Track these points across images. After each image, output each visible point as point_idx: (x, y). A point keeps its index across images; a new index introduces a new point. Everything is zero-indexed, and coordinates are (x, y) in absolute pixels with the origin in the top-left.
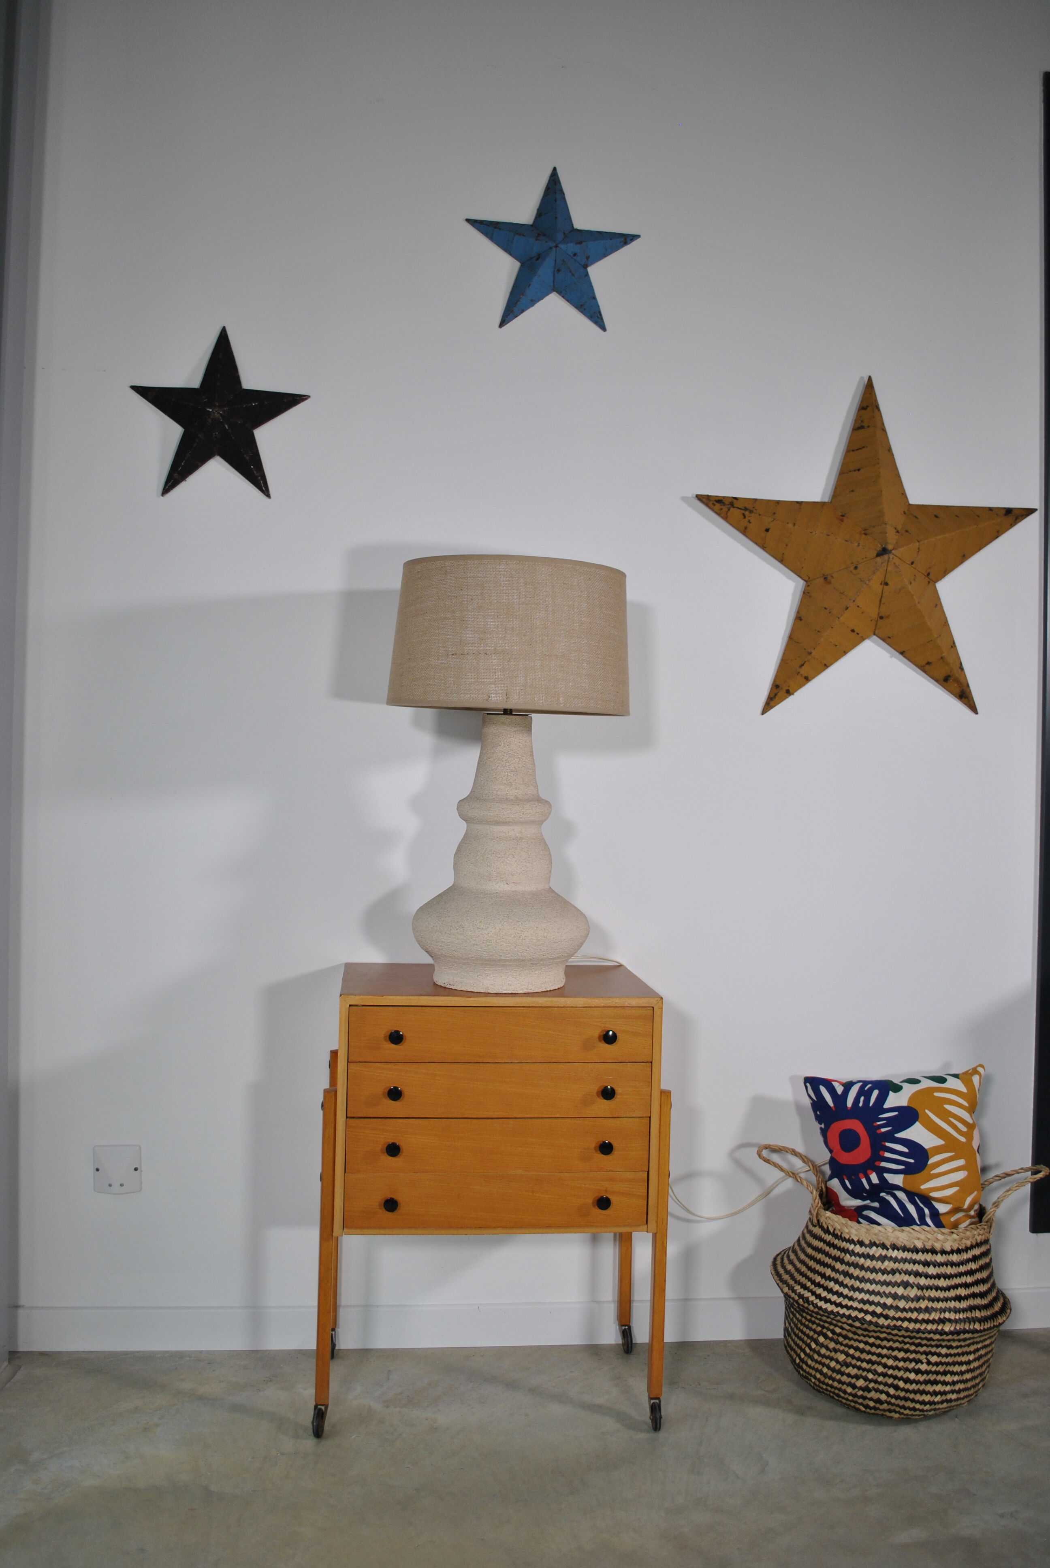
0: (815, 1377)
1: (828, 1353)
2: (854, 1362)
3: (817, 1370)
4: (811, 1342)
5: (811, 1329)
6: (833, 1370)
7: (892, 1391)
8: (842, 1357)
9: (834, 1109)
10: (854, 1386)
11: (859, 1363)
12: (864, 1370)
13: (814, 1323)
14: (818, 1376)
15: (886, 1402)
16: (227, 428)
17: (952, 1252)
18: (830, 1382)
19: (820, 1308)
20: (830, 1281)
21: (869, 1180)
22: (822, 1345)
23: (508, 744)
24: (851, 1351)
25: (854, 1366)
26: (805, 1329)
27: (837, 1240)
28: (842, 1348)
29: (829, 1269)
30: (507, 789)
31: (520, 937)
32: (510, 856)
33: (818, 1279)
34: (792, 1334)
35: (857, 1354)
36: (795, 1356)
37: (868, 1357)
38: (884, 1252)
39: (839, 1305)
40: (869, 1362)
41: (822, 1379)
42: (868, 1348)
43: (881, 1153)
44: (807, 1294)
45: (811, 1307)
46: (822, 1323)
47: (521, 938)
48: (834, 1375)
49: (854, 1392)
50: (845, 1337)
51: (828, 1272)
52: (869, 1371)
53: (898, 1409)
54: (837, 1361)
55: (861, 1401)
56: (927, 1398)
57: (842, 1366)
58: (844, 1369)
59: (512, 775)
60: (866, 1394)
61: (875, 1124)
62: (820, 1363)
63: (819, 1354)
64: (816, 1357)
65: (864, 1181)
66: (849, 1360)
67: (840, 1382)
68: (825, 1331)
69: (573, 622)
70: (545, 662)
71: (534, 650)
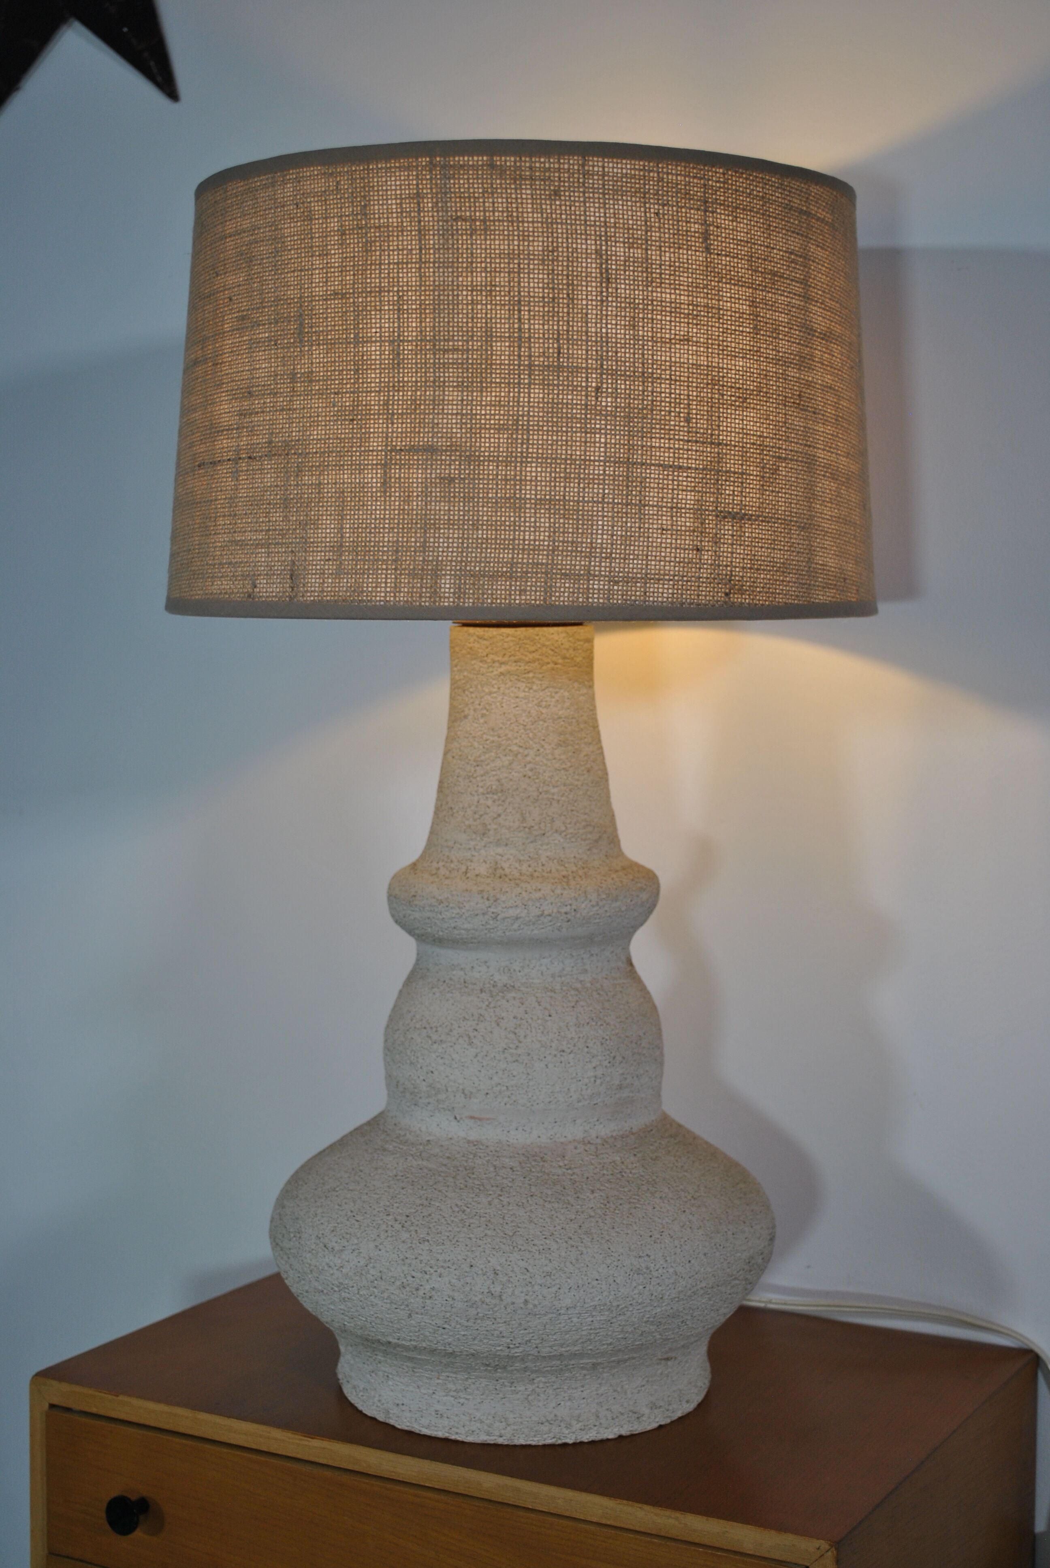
23: (485, 712)
30: (472, 843)
31: (417, 1289)
32: (461, 1041)
47: (421, 1293)
59: (489, 803)
69: (489, 336)
70: (395, 472)
71: (363, 436)
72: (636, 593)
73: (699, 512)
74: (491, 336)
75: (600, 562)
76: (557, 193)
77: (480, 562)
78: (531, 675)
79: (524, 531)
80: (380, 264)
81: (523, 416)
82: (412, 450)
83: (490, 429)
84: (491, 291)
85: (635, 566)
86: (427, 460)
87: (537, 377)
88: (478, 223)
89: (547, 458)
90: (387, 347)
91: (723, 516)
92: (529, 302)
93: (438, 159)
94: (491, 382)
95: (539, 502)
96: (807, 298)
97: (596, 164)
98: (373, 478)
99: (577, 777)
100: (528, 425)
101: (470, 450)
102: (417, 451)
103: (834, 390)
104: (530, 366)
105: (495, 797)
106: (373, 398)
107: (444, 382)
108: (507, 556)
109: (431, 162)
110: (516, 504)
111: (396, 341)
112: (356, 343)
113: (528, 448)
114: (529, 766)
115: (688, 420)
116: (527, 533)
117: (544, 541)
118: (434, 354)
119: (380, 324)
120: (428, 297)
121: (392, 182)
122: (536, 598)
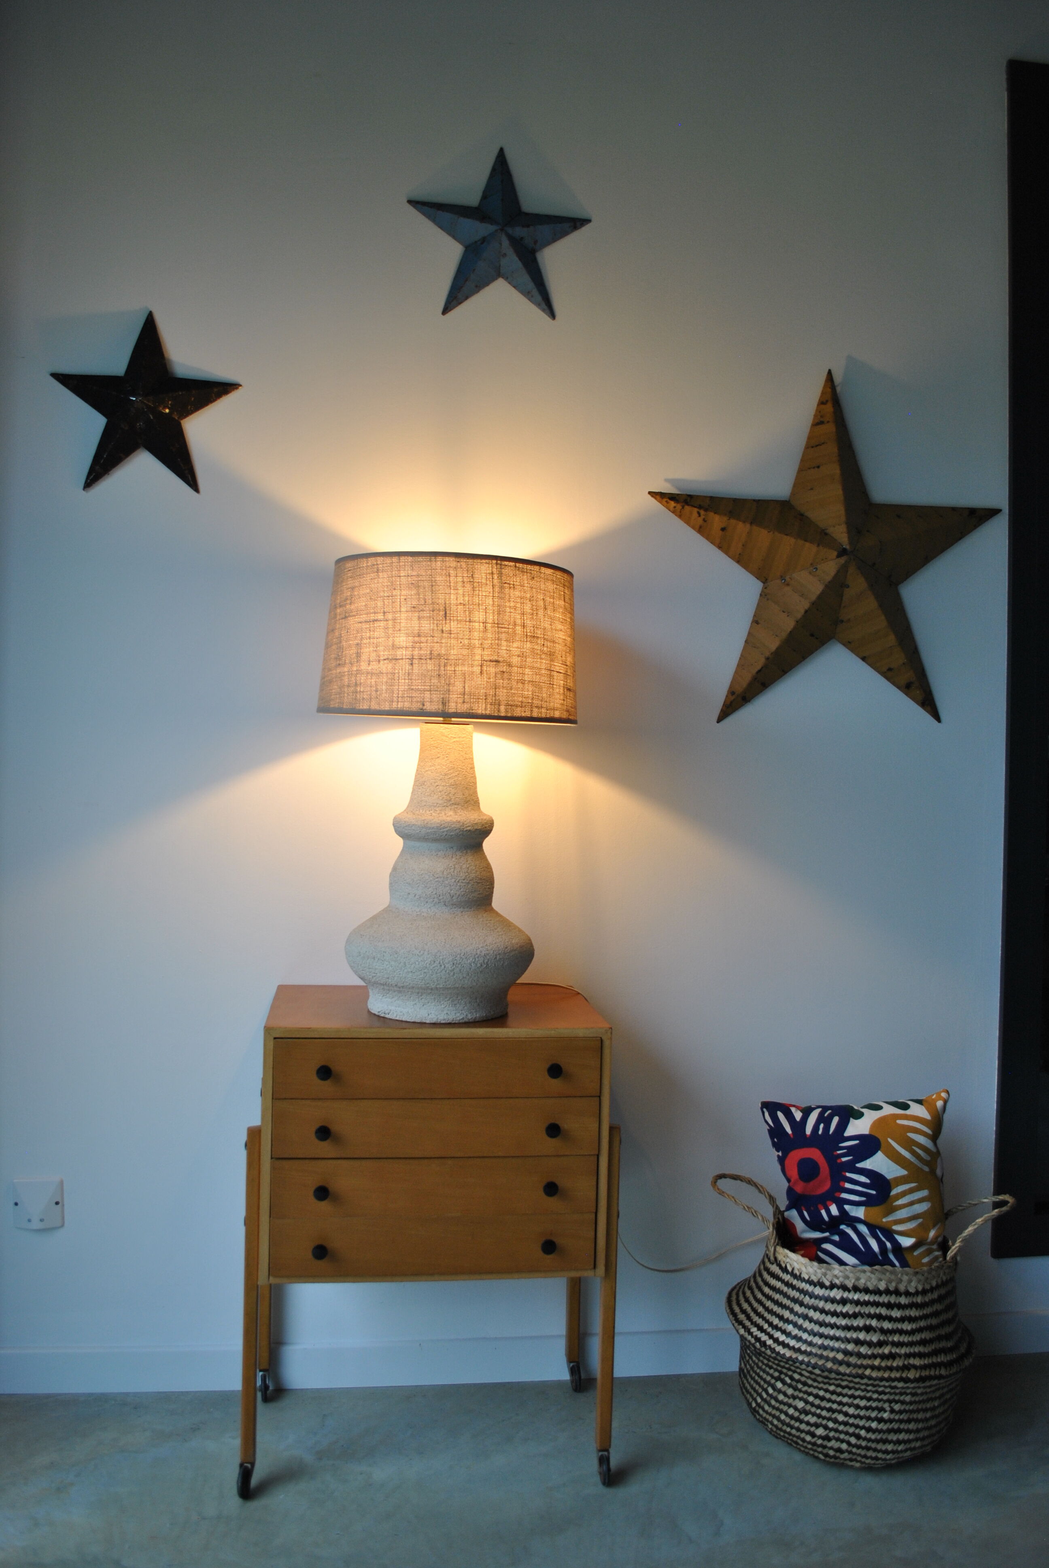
0: (772, 1423)
1: (786, 1400)
2: (813, 1410)
3: (774, 1416)
4: (768, 1387)
5: (768, 1374)
6: (792, 1417)
7: (853, 1440)
8: (800, 1405)
9: (792, 1136)
10: (813, 1435)
11: (818, 1411)
12: (824, 1418)
13: (771, 1368)
14: (775, 1422)
15: (847, 1451)
16: (152, 418)
17: (917, 1293)
18: (788, 1430)
19: (778, 1353)
20: (788, 1324)
21: (828, 1212)
22: (780, 1391)
23: (447, 755)
24: (811, 1399)
25: (814, 1414)
26: (761, 1373)
27: (796, 1280)
28: (801, 1395)
29: (788, 1311)
33: (776, 1321)
34: (748, 1377)
35: (817, 1402)
36: (751, 1400)
37: (828, 1405)
38: (846, 1295)
39: (798, 1350)
40: (830, 1410)
41: (780, 1425)
42: (828, 1396)
43: (841, 1184)
44: (764, 1337)
45: (768, 1352)
46: (779, 1368)
48: (793, 1422)
49: (813, 1440)
50: (805, 1384)
51: (787, 1314)
52: (829, 1419)
53: (859, 1458)
54: (796, 1408)
55: (820, 1449)
56: (890, 1447)
57: (801, 1413)
58: (802, 1416)
60: (825, 1443)
61: (835, 1153)
62: (777, 1409)
63: (776, 1400)
64: (773, 1402)
65: (823, 1212)
66: (808, 1407)
67: (798, 1429)
68: (783, 1376)
69: (515, 625)
70: (485, 668)
71: (473, 655)
76: (533, 578)
77: (512, 701)
78: (463, 742)
79: (525, 691)
80: (478, 595)
81: (524, 652)
82: (490, 661)
83: (514, 656)
84: (515, 609)
86: (495, 665)
87: (528, 639)
88: (511, 585)
89: (530, 667)
90: (481, 624)
92: (526, 614)
93: (499, 562)
94: (515, 640)
95: (528, 682)
97: (543, 569)
98: (477, 669)
100: (525, 655)
101: (509, 663)
102: (493, 661)
104: (527, 635)
105: (453, 787)
106: (477, 642)
107: (500, 638)
108: (520, 699)
110: (522, 682)
112: (470, 622)
113: (525, 663)
115: (560, 657)
118: (497, 629)
119: (479, 616)
120: (496, 609)
121: (483, 567)
122: (528, 714)
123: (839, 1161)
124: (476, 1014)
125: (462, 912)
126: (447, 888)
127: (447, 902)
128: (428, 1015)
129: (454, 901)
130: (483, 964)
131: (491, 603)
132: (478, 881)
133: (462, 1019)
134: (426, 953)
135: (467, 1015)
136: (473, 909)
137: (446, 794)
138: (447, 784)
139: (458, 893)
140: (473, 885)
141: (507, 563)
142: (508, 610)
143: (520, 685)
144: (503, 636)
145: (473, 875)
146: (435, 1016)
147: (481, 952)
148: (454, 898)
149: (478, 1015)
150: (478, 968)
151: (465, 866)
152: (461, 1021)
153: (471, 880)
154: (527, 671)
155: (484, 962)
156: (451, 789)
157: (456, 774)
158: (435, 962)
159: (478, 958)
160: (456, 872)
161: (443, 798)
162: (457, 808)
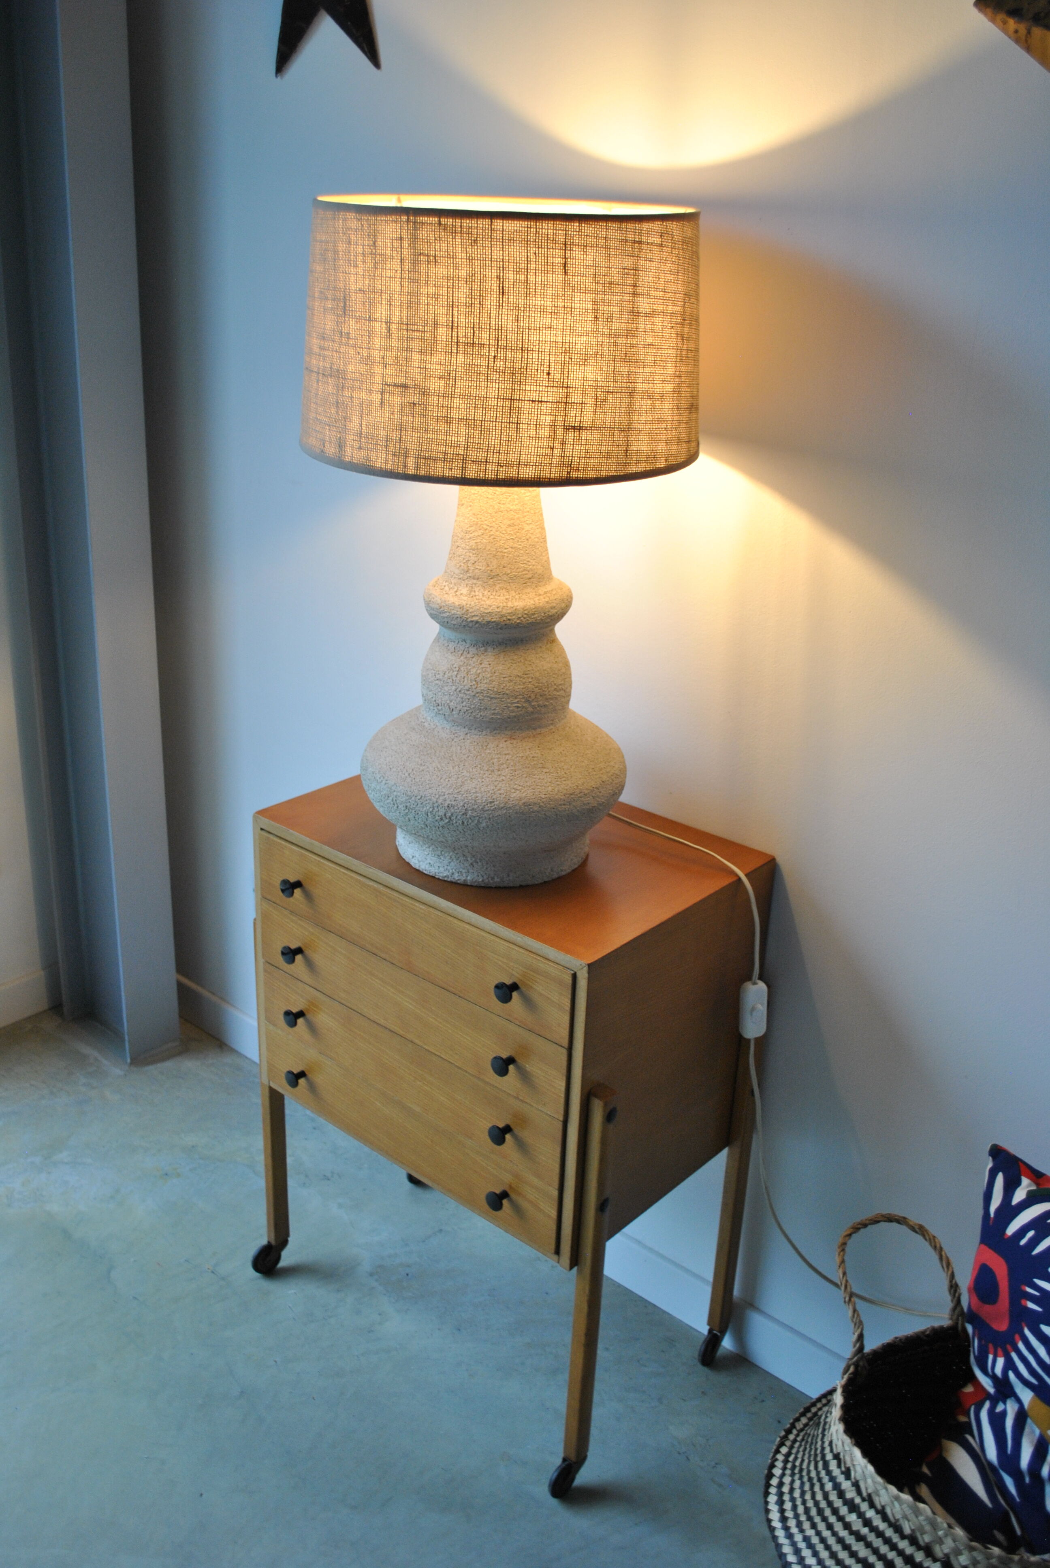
43: (1016, 1338)
61: (1024, 1286)
70: (386, 396)
71: (372, 375)
72: (513, 473)
73: (553, 426)
74: (437, 324)
75: (493, 455)
76: (475, 241)
77: (428, 451)
79: (452, 436)
80: (382, 277)
81: (453, 371)
82: (395, 385)
83: (435, 377)
84: (437, 298)
85: (513, 458)
86: (402, 392)
87: (461, 347)
88: (431, 258)
89: (465, 396)
90: (384, 325)
91: (567, 428)
92: (458, 305)
93: (411, 218)
94: (436, 351)
95: (460, 420)
96: (635, 294)
97: (498, 223)
98: (376, 398)
99: (520, 543)
100: (455, 377)
101: (425, 389)
102: (398, 386)
103: (653, 345)
104: (457, 342)
105: (474, 552)
106: (378, 354)
107: (412, 348)
108: (444, 449)
109: (408, 219)
110: (448, 420)
111: (388, 323)
112: (369, 321)
113: (455, 390)
114: (492, 537)
115: (548, 374)
116: (453, 437)
117: (462, 442)
118: (407, 332)
119: (381, 311)
120: (405, 299)
121: (388, 229)
122: (457, 473)
123: (1023, 1302)
124: (467, 876)
125: (467, 734)
126: (446, 697)
127: (447, 717)
128: (413, 857)
129: (455, 716)
130: (444, 819)
131: (398, 289)
132: (492, 696)
133: (445, 876)
134: (384, 782)
135: (453, 874)
136: (484, 732)
137: (465, 561)
138: (467, 547)
139: (459, 707)
140: (483, 700)
141: (424, 219)
142: (424, 299)
143: (443, 426)
144: (416, 345)
145: (483, 686)
146: (417, 862)
147: (445, 800)
148: (454, 712)
149: (469, 878)
150: (437, 821)
151: (474, 670)
152: (446, 879)
153: (477, 693)
154: (456, 402)
155: (445, 815)
156: (471, 555)
157: (480, 534)
158: (388, 797)
159: (438, 807)
160: (459, 676)
161: (460, 566)
162: (475, 584)
